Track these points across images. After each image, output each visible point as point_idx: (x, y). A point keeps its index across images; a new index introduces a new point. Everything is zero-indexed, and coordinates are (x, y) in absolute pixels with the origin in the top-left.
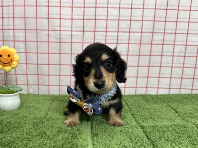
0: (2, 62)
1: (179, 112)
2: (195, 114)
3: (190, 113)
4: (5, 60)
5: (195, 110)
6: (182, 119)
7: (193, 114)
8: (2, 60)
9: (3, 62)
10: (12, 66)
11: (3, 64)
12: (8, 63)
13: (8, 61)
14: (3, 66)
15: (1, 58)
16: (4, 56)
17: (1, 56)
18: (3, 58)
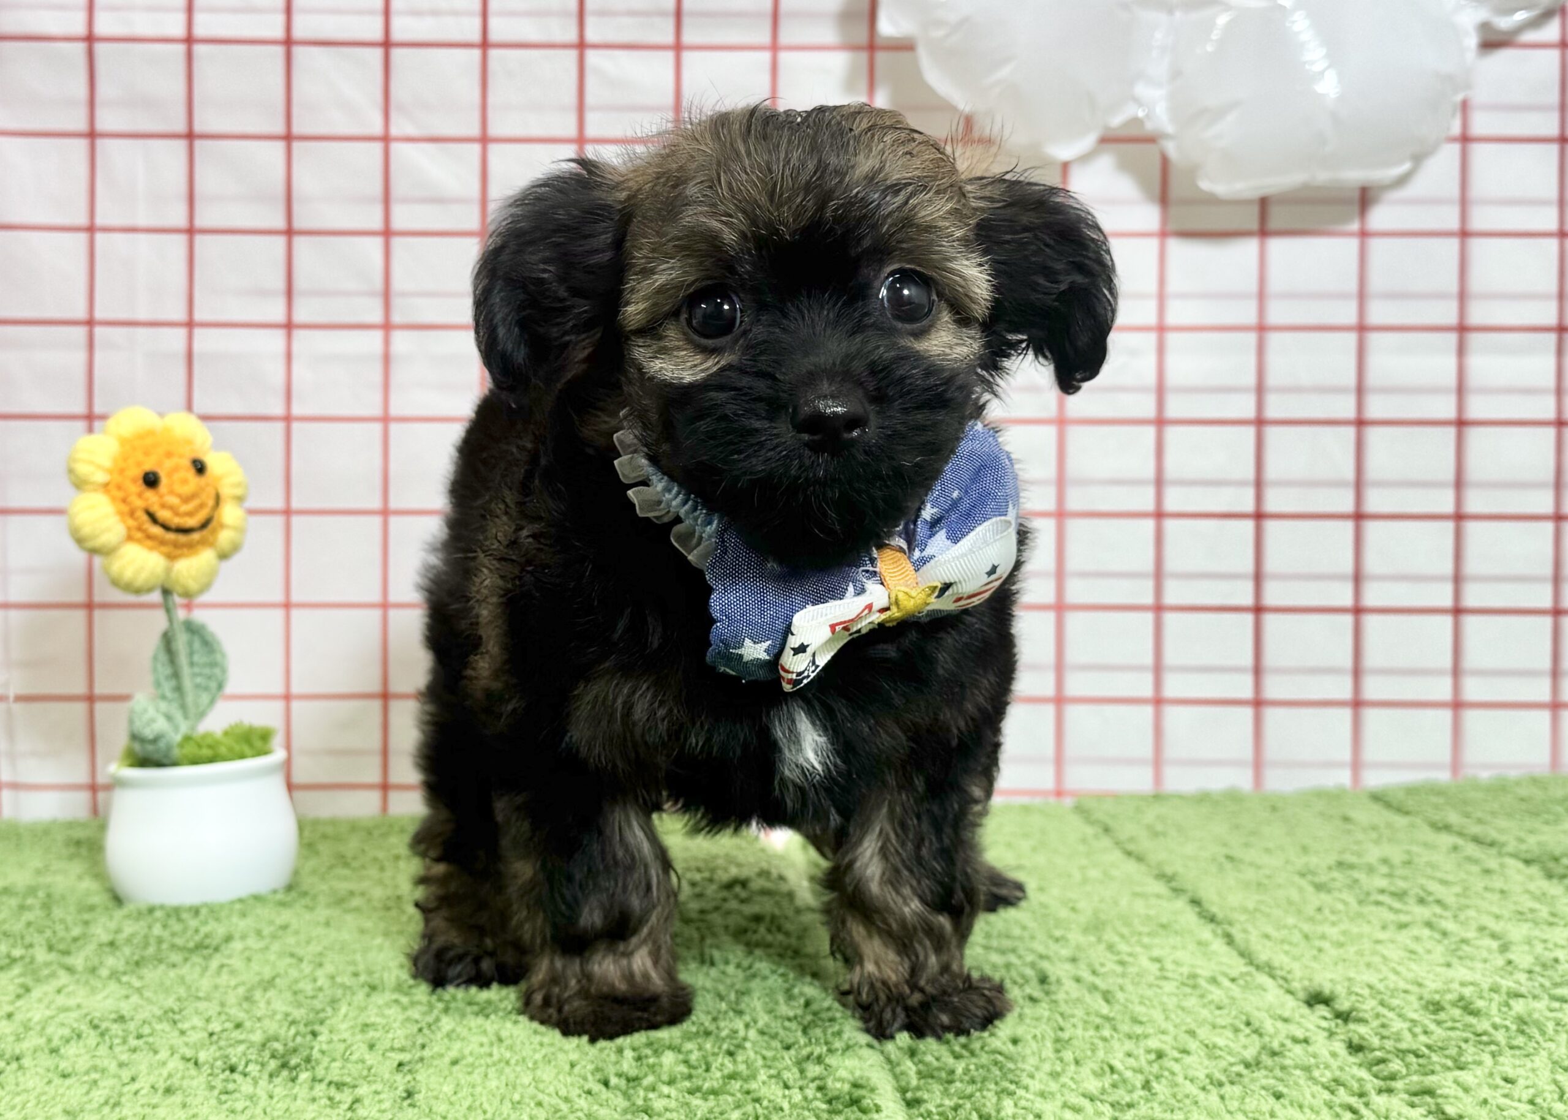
0: (166, 527)
4: (185, 508)
8: (163, 506)
9: (177, 521)
10: (224, 537)
11: (171, 536)
12: (204, 525)
13: (202, 506)
14: (171, 557)
15: (150, 494)
16: (170, 475)
17: (151, 481)
18: (172, 492)
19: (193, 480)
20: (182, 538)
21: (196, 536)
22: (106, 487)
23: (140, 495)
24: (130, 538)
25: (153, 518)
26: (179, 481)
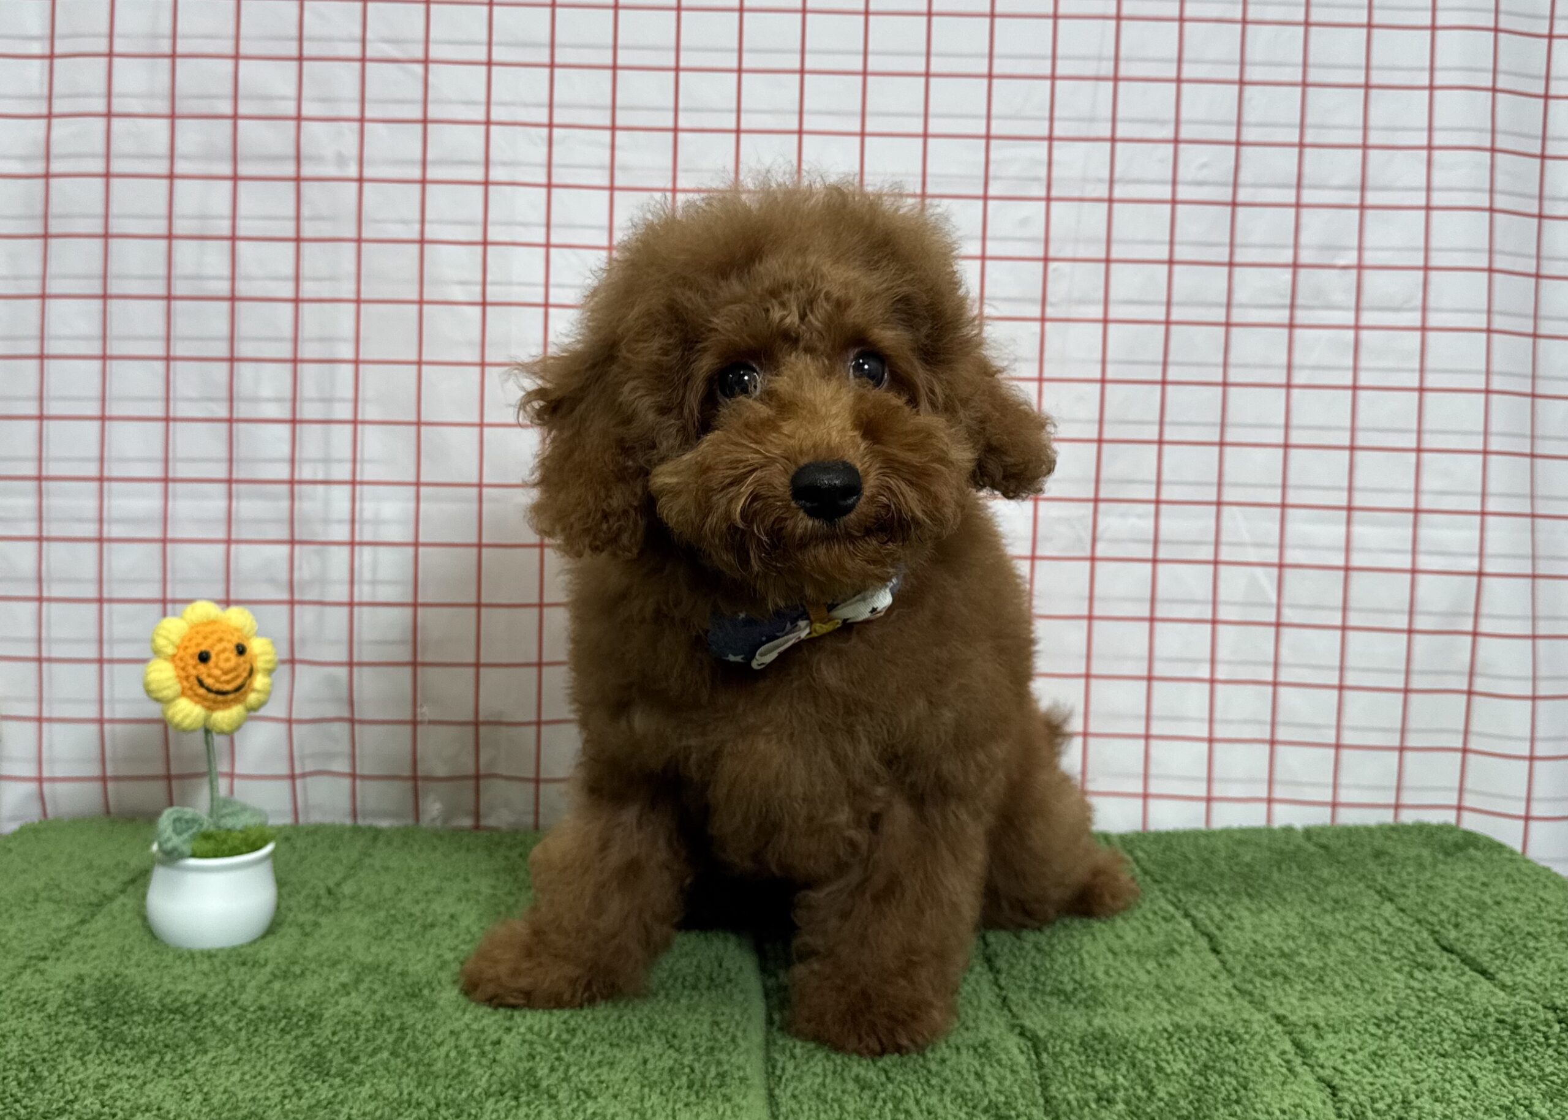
0: (209, 690)
1: (1227, 947)
2: (1308, 957)
3: (1283, 955)
5: (1314, 938)
6: (1235, 992)
7: (1298, 959)
8: (210, 675)
9: (218, 686)
10: (252, 698)
11: (212, 696)
12: (238, 689)
13: (237, 677)
14: (211, 709)
15: (202, 669)
16: (218, 655)
17: (204, 658)
18: (217, 666)
19: (234, 659)
20: (220, 698)
21: (231, 697)
22: (173, 658)
23: (195, 667)
24: (183, 694)
25: (201, 683)
26: (224, 659)
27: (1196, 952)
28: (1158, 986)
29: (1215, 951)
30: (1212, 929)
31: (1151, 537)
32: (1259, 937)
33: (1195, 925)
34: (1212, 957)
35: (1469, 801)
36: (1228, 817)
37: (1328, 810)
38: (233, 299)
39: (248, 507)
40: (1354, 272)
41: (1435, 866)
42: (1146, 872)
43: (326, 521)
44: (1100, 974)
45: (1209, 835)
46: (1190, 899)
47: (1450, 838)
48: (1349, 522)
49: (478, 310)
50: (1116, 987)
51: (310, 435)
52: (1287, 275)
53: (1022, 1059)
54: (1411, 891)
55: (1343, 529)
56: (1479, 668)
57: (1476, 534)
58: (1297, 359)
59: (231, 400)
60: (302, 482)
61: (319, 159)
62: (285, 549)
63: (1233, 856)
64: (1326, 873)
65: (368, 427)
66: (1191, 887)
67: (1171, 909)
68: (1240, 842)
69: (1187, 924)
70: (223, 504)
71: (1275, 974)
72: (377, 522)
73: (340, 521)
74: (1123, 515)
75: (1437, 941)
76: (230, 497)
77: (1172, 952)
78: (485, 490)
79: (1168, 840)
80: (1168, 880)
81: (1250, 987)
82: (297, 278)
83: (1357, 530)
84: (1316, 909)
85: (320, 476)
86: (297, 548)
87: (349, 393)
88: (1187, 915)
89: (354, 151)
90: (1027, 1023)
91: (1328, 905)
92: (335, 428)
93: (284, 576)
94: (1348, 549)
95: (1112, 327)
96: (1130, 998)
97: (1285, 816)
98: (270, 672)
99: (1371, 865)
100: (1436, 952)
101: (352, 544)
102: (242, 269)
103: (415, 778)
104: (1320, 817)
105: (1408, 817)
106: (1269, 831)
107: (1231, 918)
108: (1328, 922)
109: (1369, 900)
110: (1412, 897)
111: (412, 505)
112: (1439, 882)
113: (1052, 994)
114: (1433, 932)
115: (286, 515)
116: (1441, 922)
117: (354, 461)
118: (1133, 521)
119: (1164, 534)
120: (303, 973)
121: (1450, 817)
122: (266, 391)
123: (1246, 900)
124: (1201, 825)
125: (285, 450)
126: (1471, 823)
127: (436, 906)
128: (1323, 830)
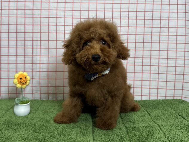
1: (152, 115)
2: (162, 117)
5: (163, 114)
6: (152, 121)
10: (27, 84)
12: (25, 83)
13: (25, 81)
14: (22, 85)
15: (21, 80)
17: (21, 79)
19: (25, 79)
22: (17, 79)
24: (18, 83)
25: (21, 82)
26: (23, 79)
27: (148, 116)
28: (143, 121)
29: (150, 116)
30: (150, 113)
31: (142, 62)
32: (156, 114)
33: (148, 112)
34: (150, 117)
35: (183, 96)
36: (152, 98)
37: (165, 97)
38: (25, 32)
39: (27, 59)
40: (168, 28)
41: (178, 104)
42: (141, 105)
43: (37, 61)
44: (135, 119)
45: (150, 100)
46: (147, 109)
47: (180, 101)
48: (167, 60)
49: (56, 34)
50: (137, 121)
51: (35, 50)
52: (159, 29)
53: (125, 130)
54: (175, 108)
55: (166, 61)
56: (184, 79)
57: (184, 62)
58: (161, 39)
59: (25, 45)
60: (34, 56)
61: (36, 15)
62: (31, 64)
63: (153, 103)
64: (164, 105)
65: (42, 49)
66: (147, 107)
67: (145, 110)
68: (154, 101)
69: (147, 112)
70: (23, 59)
71: (158, 119)
72: (43, 61)
73: (38, 61)
74: (139, 60)
75: (179, 114)
76: (24, 58)
77: (145, 116)
78: (57, 57)
79: (144, 101)
80: (144, 106)
81: (154, 121)
82: (33, 30)
83: (168, 61)
84: (163, 110)
85: (36, 55)
86: (33, 64)
87: (39, 44)
88: (147, 111)
89: (40, 14)
90: (126, 125)
91: (165, 110)
92: (38, 49)
93: (31, 68)
94: (167, 64)
95: (137, 35)
96: (139, 122)
97: (160, 98)
98: (29, 80)
99: (170, 104)
100: (179, 116)
101: (40, 64)
102: (26, 29)
103: (48, 93)
104: (164, 98)
105: (175, 98)
106: (157, 100)
107: (152, 111)
108: (165, 112)
109: (170, 109)
110: (175, 109)
111: (47, 59)
112: (179, 107)
113: (129, 122)
114: (178, 113)
115: (32, 60)
116: (179, 112)
117: (40, 53)
118: (140, 60)
119: (144, 62)
120: (34, 119)
121: (180, 98)
122: (29, 44)
123: (154, 109)
124: (149, 99)
125: (31, 52)
126: (183, 99)
127: (51, 110)
128: (164, 100)
